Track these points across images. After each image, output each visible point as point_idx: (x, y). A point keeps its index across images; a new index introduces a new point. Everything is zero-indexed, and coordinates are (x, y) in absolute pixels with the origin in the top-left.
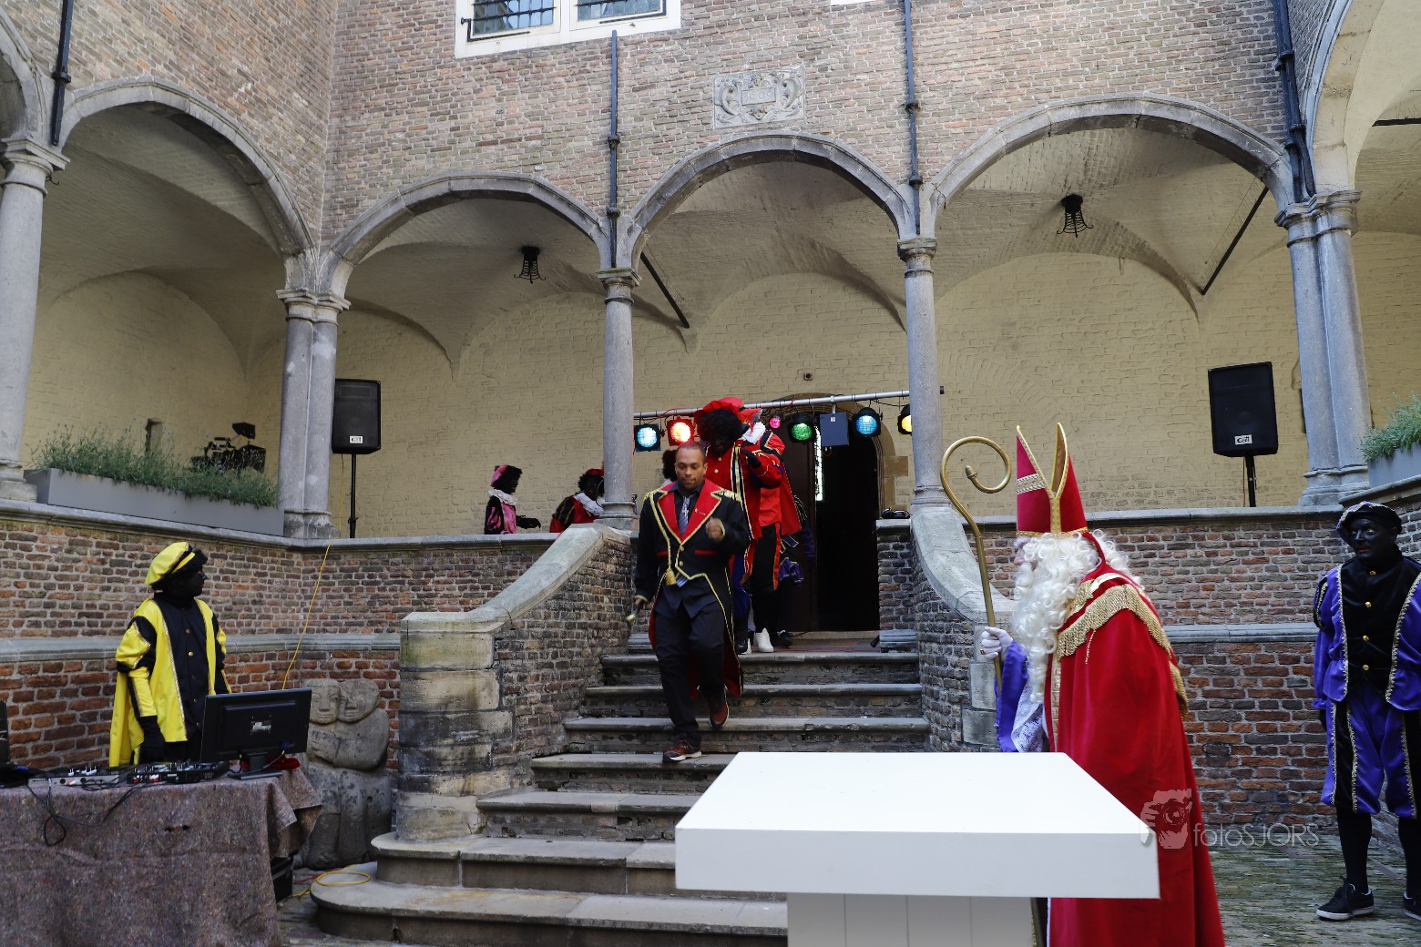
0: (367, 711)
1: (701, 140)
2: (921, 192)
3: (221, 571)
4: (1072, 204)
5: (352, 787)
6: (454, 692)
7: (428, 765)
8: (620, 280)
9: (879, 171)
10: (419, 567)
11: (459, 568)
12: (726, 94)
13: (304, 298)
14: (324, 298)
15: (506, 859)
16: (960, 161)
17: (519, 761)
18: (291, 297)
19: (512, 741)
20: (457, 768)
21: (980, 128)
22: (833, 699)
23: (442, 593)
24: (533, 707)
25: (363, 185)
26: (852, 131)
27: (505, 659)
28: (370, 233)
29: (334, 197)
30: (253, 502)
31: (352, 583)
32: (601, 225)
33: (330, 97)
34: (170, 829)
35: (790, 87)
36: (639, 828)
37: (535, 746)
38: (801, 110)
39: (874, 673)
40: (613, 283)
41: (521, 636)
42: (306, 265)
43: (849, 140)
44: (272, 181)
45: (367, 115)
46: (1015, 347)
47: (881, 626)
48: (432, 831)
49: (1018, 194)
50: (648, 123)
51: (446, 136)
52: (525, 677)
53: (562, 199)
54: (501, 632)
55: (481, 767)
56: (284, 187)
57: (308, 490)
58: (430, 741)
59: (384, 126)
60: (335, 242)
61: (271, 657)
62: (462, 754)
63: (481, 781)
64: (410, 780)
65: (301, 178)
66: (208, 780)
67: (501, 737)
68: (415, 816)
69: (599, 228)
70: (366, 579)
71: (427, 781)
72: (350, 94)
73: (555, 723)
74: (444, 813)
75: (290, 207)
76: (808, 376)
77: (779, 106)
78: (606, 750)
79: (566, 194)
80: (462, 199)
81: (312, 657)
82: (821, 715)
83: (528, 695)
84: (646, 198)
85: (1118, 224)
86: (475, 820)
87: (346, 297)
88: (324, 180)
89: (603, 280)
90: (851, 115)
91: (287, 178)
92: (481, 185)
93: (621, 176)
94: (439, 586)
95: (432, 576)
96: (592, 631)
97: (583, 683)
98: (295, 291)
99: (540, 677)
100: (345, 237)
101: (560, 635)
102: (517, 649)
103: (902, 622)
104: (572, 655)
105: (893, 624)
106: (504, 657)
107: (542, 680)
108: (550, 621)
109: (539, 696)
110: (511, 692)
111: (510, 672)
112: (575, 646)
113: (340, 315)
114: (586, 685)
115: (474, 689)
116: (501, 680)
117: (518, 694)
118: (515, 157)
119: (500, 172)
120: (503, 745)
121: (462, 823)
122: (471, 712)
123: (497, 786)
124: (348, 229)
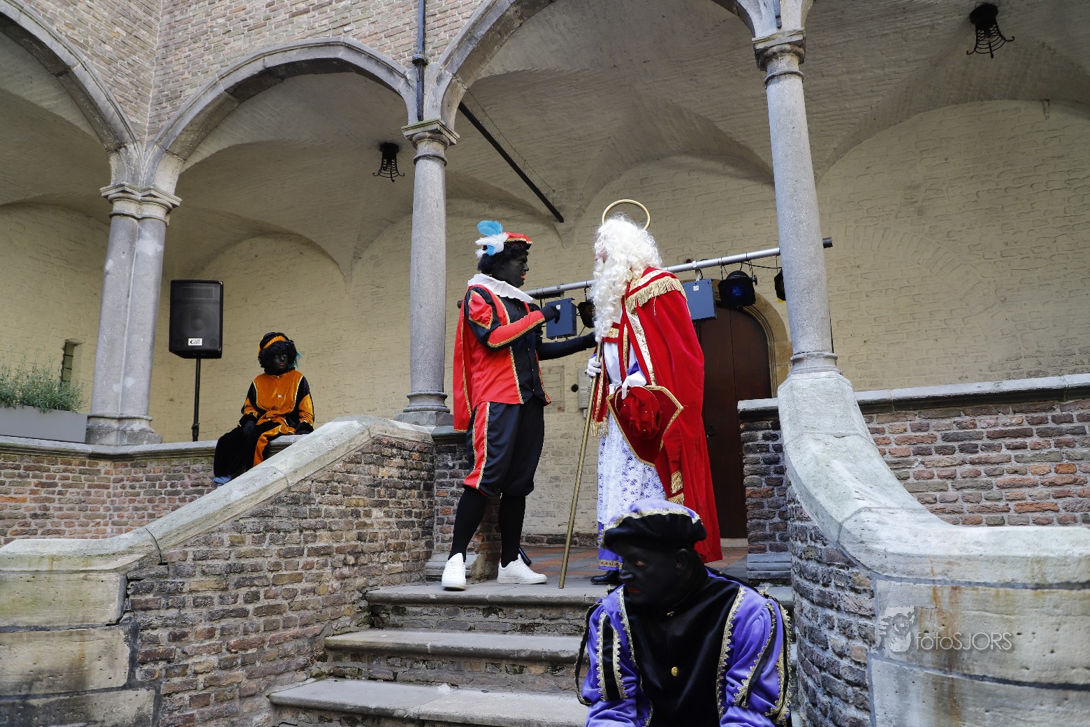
4: (985, 17)
6: (47, 664)
8: (428, 135)
13: (125, 194)
14: (146, 193)
18: (112, 193)
24: (201, 679)
25: (186, 75)
27: (145, 609)
28: (191, 123)
29: (161, 91)
31: (156, 493)
32: (408, 77)
40: (421, 139)
41: (178, 573)
42: (129, 161)
44: (78, 70)
45: (193, 6)
46: (920, 212)
51: (263, 12)
52: (185, 635)
53: (372, 58)
54: (141, 567)
56: (93, 76)
57: (125, 393)
59: (208, 15)
60: (159, 135)
65: (118, 70)
69: (407, 81)
70: (169, 488)
75: (104, 98)
79: (375, 51)
83: (189, 662)
84: (455, 40)
87: (176, 194)
88: (153, 76)
89: (411, 137)
91: (97, 67)
92: (295, 56)
93: (429, 20)
96: (342, 557)
97: (317, 631)
98: (117, 187)
99: (218, 632)
100: (168, 129)
101: (265, 567)
102: (170, 593)
103: (778, 542)
104: (292, 594)
105: (767, 544)
106: (144, 606)
107: (222, 635)
108: (243, 549)
109: (214, 660)
110: (154, 658)
111: (154, 629)
112: (300, 581)
113: (169, 211)
114: (325, 633)
115: (82, 658)
116: (135, 642)
117: (169, 662)
118: (325, 22)
119: (310, 40)
122: (74, 695)
124: (172, 121)
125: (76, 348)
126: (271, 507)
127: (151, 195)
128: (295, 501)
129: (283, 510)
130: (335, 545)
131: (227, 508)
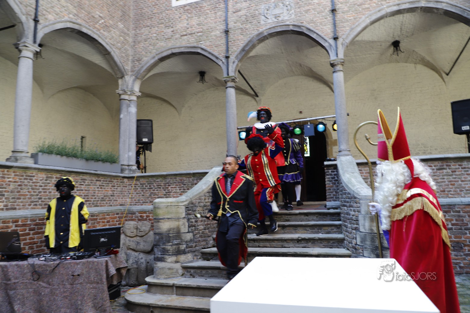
0: (147, 232)
1: (258, 28)
2: (338, 41)
3: (100, 186)
4: (396, 44)
5: (142, 258)
6: (172, 227)
7: (163, 252)
8: (231, 80)
9: (322, 35)
10: (166, 182)
11: (179, 182)
12: (266, 11)
13: (125, 93)
14: (132, 92)
16: (352, 29)
17: (196, 250)
18: (121, 92)
19: (193, 243)
20: (174, 253)
21: (360, 16)
22: (309, 227)
23: (173, 191)
24: (201, 231)
25: (143, 53)
26: (312, 21)
27: (190, 215)
28: (146, 69)
29: (134, 58)
30: (109, 162)
31: (144, 189)
32: (223, 61)
33: (131, 23)
34: (73, 276)
35: (289, 7)
37: (202, 245)
38: (293, 15)
39: (324, 217)
40: (228, 81)
41: (196, 206)
42: (125, 81)
43: (311, 25)
44: (112, 53)
45: (144, 29)
46: (376, 98)
47: (327, 200)
48: (166, 275)
49: (375, 42)
50: (239, 24)
51: (170, 34)
52: (197, 221)
53: (210, 53)
54: (188, 205)
55: (182, 253)
56: (116, 54)
57: (129, 157)
58: (164, 244)
59: (150, 32)
60: (135, 73)
61: (117, 214)
62: (175, 248)
63: (182, 258)
64: (158, 257)
65: (122, 52)
66: (86, 258)
67: (189, 242)
68: (159, 270)
69: (223, 62)
70: (149, 187)
71: (163, 258)
72: (138, 22)
73: (208, 237)
74: (169, 269)
75: (119, 62)
76: (301, 112)
77: (285, 14)
79: (211, 51)
80: (176, 55)
81: (131, 214)
82: (304, 233)
83: (199, 227)
84: (239, 50)
85: (414, 51)
86: (181, 271)
87: (140, 92)
88: (130, 52)
89: (225, 81)
90: (311, 15)
91: (117, 52)
92: (182, 50)
93: (230, 43)
94: (172, 189)
95: (169, 185)
98: (122, 90)
99: (203, 221)
100: (138, 71)
102: (194, 211)
103: (335, 199)
105: (331, 199)
108: (206, 201)
109: (203, 227)
110: (192, 226)
111: (192, 219)
113: (138, 98)
115: (179, 225)
116: (189, 222)
117: (195, 227)
118: (193, 39)
119: (188, 45)
120: (190, 245)
121: (176, 272)
122: (178, 234)
123: (188, 259)
124: (139, 68)
125: (84, 139)
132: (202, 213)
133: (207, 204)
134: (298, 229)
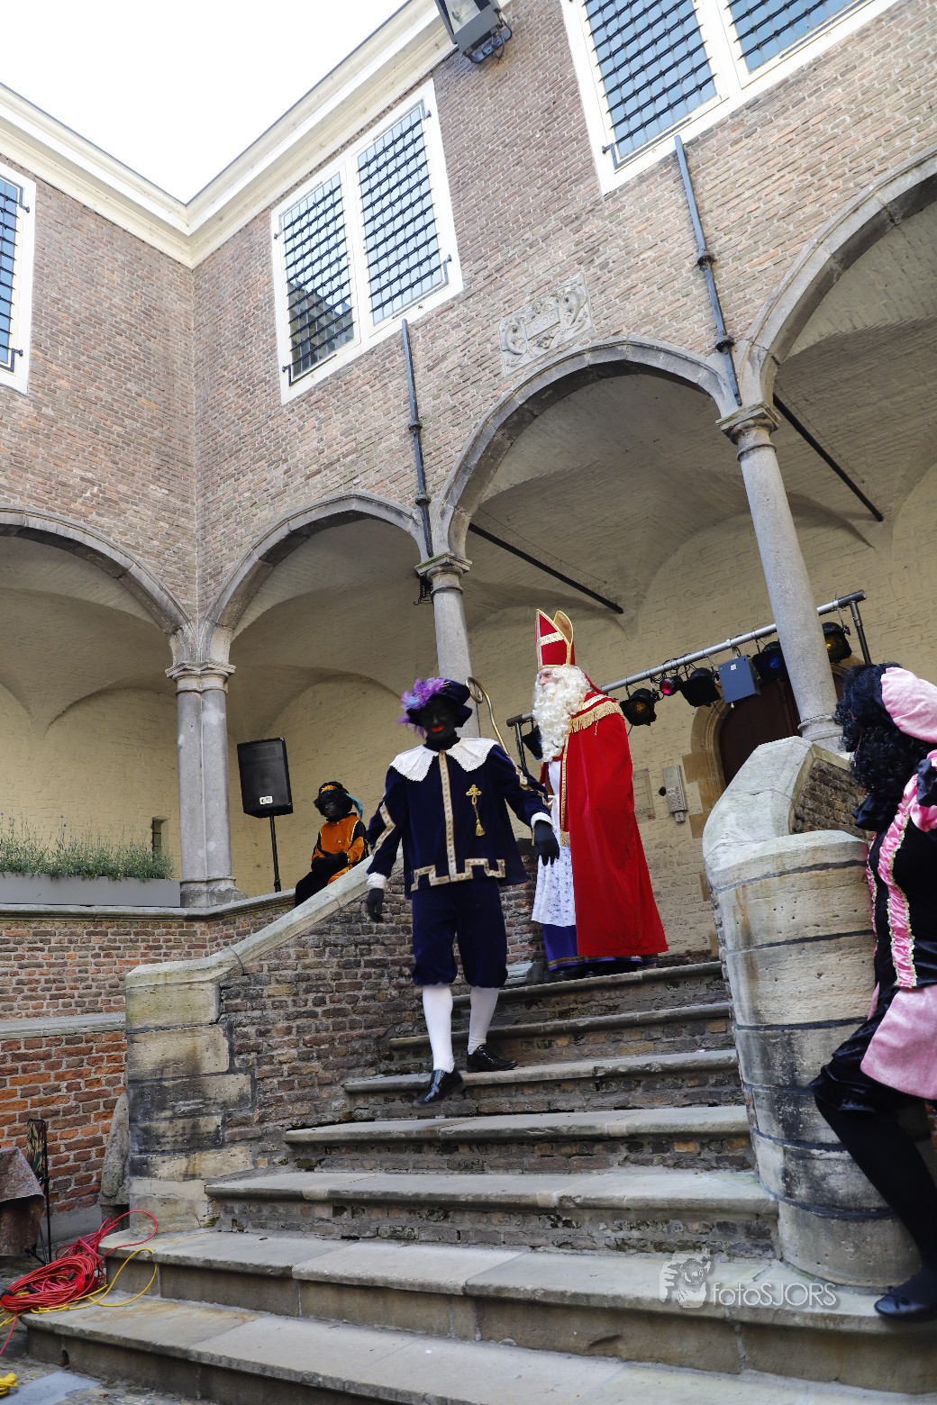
1: (494, 393)
2: (734, 354)
3: (101, 948)
6: (170, 1055)
7: (146, 1143)
8: (440, 569)
9: (682, 350)
12: (511, 335)
13: (186, 672)
14: (204, 667)
15: (189, 1263)
17: (266, 1134)
18: (175, 673)
19: (252, 1109)
20: (179, 1146)
21: (793, 250)
22: (661, 1029)
24: (285, 1067)
25: (224, 552)
26: (647, 319)
27: (236, 1011)
28: (235, 594)
29: (204, 570)
32: (415, 517)
33: (195, 481)
35: (573, 300)
36: (354, 1222)
37: (292, 1115)
38: (588, 320)
40: (434, 574)
41: (258, 982)
42: (186, 641)
43: (643, 330)
44: (134, 570)
45: (222, 485)
48: (154, 1224)
50: (446, 397)
51: (282, 479)
52: (268, 1031)
53: (380, 504)
54: (228, 978)
55: (208, 1143)
56: (146, 572)
57: (209, 857)
58: (147, 1115)
59: (235, 491)
60: (209, 611)
62: (184, 1128)
63: (209, 1161)
65: (166, 560)
67: (235, 1104)
69: (415, 521)
71: (146, 1163)
72: (209, 473)
73: (323, 1085)
74: (165, 1201)
75: (158, 589)
77: (565, 325)
78: (389, 1116)
79: (382, 498)
80: (308, 536)
82: (646, 1052)
83: (274, 1053)
84: (452, 474)
86: (204, 1210)
87: (230, 663)
88: (195, 557)
89: (425, 574)
90: (641, 302)
91: (150, 564)
92: (315, 516)
93: (426, 459)
96: (398, 968)
97: (381, 1033)
98: (179, 667)
99: (294, 1030)
100: (215, 605)
101: (329, 976)
102: (253, 998)
104: (354, 1000)
106: (234, 1008)
107: (298, 1032)
108: (307, 961)
109: (294, 1052)
110: (249, 1050)
111: (244, 1026)
112: (360, 989)
113: (226, 680)
114: (390, 1035)
115: (195, 1049)
116: (231, 1036)
117: (259, 1053)
118: (337, 478)
119: (326, 498)
120: (239, 1115)
121: (187, 1214)
122: (192, 1078)
123: (231, 1167)
124: (217, 596)
125: (163, 825)
126: (327, 926)
127: (208, 669)
128: (348, 920)
129: (338, 928)
130: (390, 958)
131: (290, 927)
132: (290, 1003)
133: (308, 971)
134: (625, 1039)
